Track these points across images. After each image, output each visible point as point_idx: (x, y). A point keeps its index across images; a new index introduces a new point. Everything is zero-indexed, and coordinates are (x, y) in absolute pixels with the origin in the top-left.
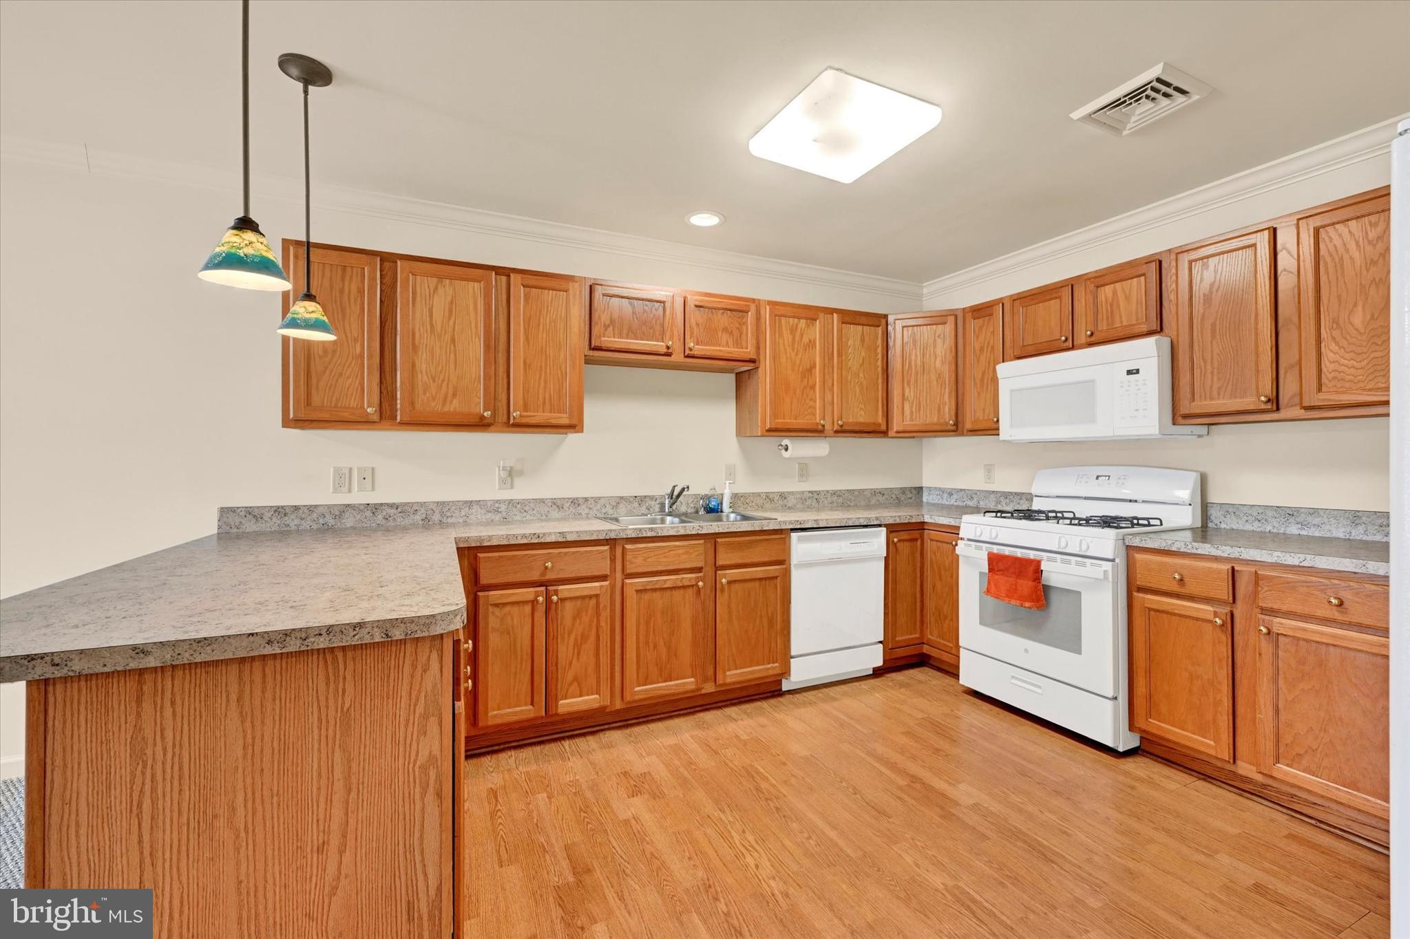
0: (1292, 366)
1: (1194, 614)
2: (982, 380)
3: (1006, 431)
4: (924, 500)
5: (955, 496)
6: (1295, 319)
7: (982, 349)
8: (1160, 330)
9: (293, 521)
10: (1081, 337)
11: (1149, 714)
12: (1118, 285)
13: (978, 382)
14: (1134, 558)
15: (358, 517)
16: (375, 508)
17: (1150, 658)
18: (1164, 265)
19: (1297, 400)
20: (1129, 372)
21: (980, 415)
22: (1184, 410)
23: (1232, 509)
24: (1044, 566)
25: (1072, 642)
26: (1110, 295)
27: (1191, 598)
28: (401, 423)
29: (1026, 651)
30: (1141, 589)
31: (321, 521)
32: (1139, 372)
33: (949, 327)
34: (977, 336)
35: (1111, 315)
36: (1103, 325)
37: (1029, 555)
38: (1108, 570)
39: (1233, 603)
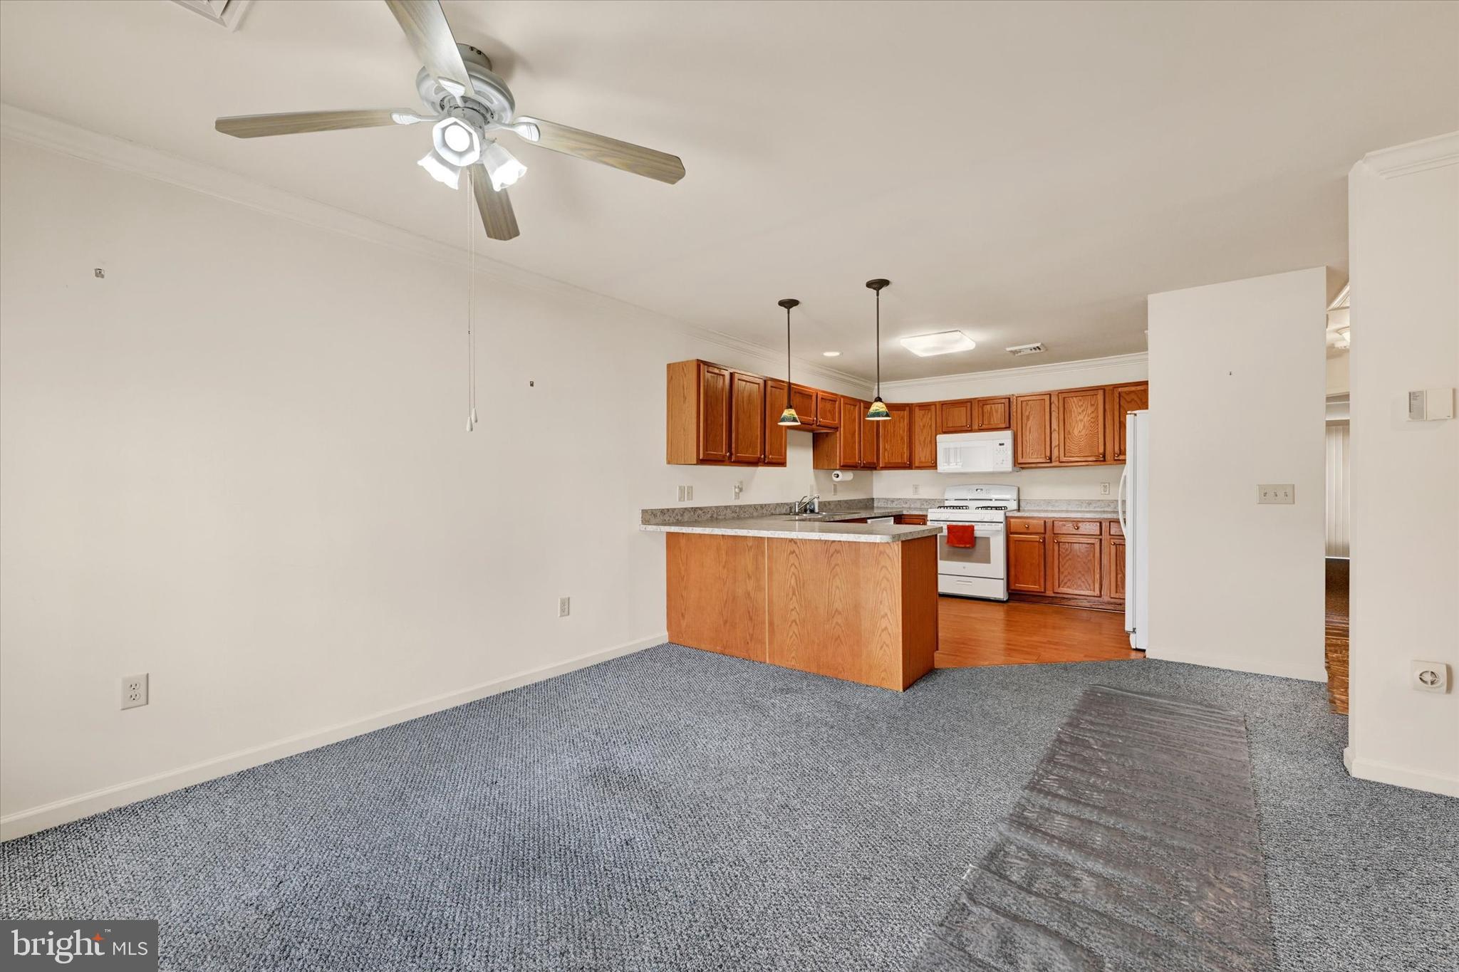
0: (1056, 446)
1: (1032, 540)
2: (924, 441)
3: (942, 466)
4: (875, 505)
5: (896, 502)
6: (1057, 429)
7: (924, 426)
8: (1008, 428)
10: (976, 427)
11: (1015, 583)
12: (993, 406)
13: (922, 443)
14: (1010, 522)
15: (689, 515)
16: (695, 509)
17: (1016, 560)
18: (1011, 400)
19: (1058, 459)
20: (1000, 445)
21: (923, 459)
22: (1020, 460)
23: (1028, 502)
24: (975, 528)
25: (986, 559)
26: (989, 409)
27: (1031, 534)
28: (734, 462)
29: (964, 568)
30: (1011, 533)
32: (1003, 444)
33: (906, 413)
34: (921, 419)
35: (989, 418)
36: (986, 422)
37: (967, 524)
38: (1001, 527)
39: (1045, 533)
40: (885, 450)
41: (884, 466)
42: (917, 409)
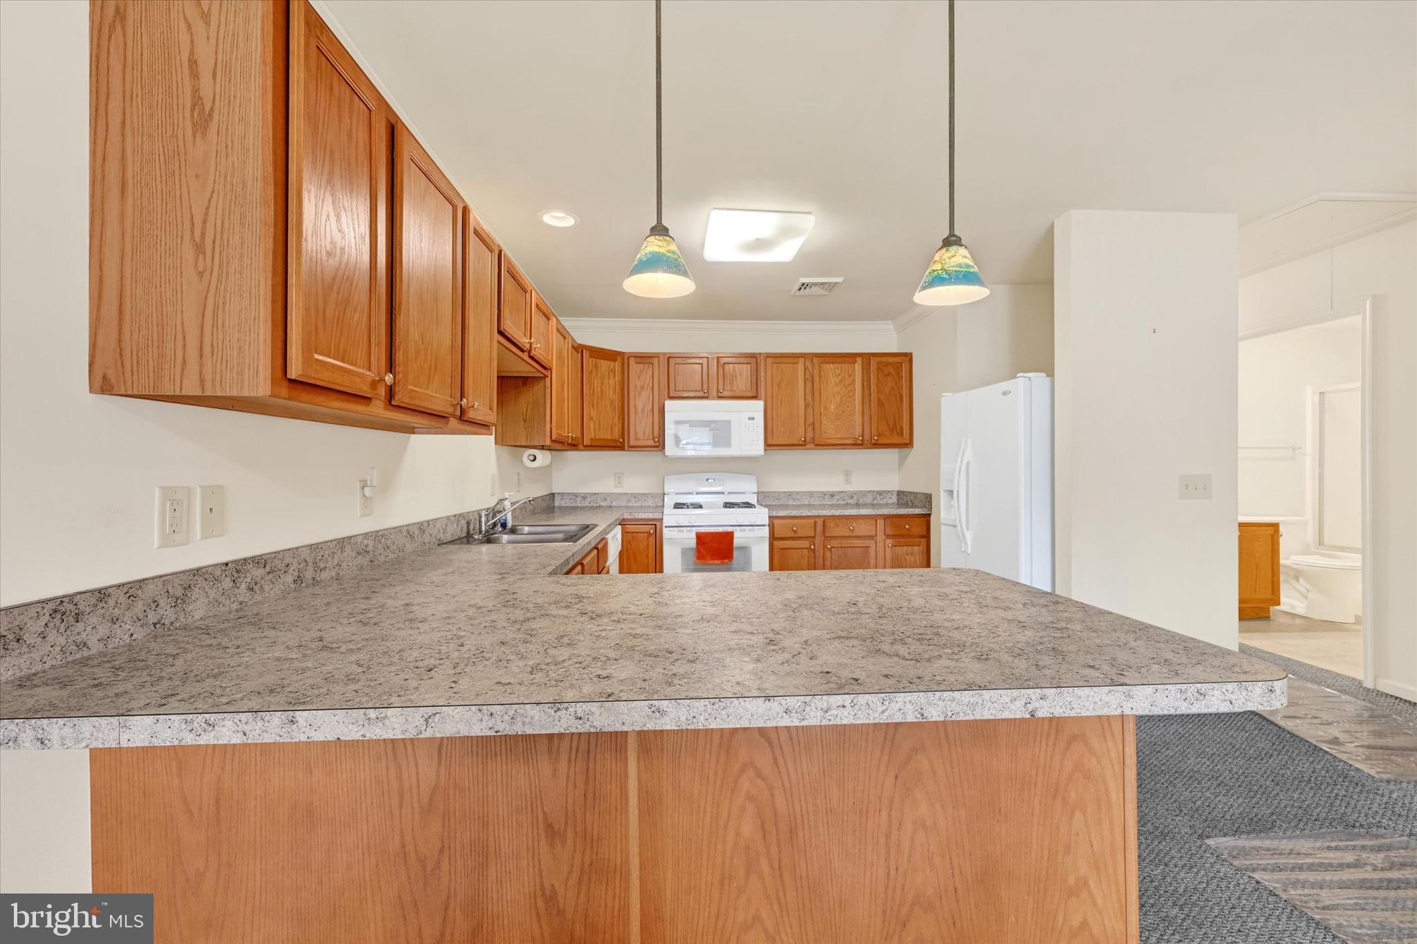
0: (810, 425)
1: (801, 546)
3: (670, 449)
4: (556, 504)
5: (589, 500)
6: (812, 403)
7: (642, 387)
8: (756, 396)
9: (93, 632)
10: (714, 393)
12: (736, 366)
13: (641, 411)
14: (775, 524)
15: (212, 593)
16: (236, 568)
18: (759, 361)
19: (812, 440)
20: (747, 419)
21: (642, 437)
27: (799, 538)
30: (776, 539)
31: (152, 618)
32: (753, 419)
33: (617, 365)
34: (640, 377)
35: (732, 383)
36: (727, 388)
37: (720, 530)
38: (765, 531)
39: (814, 537)
40: (591, 418)
41: (589, 443)
42: (632, 360)
